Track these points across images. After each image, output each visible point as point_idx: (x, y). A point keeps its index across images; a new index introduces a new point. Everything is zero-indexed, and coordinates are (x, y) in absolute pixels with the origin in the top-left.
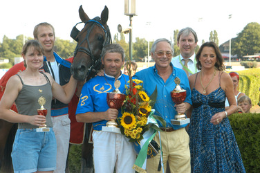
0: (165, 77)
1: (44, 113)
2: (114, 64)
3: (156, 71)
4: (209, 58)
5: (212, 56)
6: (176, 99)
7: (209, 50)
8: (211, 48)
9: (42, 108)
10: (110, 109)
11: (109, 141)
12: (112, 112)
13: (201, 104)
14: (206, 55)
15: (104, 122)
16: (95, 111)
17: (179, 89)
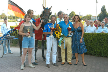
0: (67, 24)
1: (29, 33)
2: (53, 20)
3: (64, 22)
4: (77, 19)
5: (77, 18)
6: (69, 30)
7: (76, 17)
8: (77, 16)
9: (29, 31)
10: (51, 32)
11: (51, 40)
12: (52, 33)
13: (75, 31)
14: (76, 18)
15: (49, 35)
16: (48, 32)
17: (69, 27)
